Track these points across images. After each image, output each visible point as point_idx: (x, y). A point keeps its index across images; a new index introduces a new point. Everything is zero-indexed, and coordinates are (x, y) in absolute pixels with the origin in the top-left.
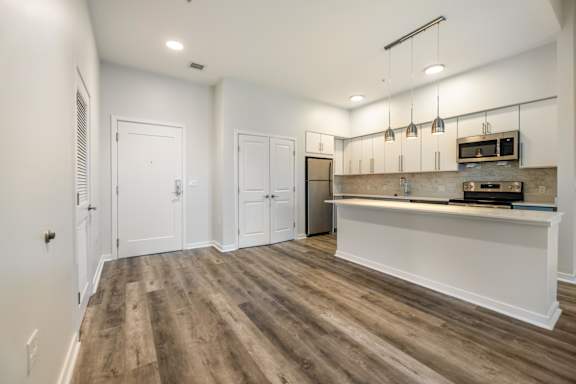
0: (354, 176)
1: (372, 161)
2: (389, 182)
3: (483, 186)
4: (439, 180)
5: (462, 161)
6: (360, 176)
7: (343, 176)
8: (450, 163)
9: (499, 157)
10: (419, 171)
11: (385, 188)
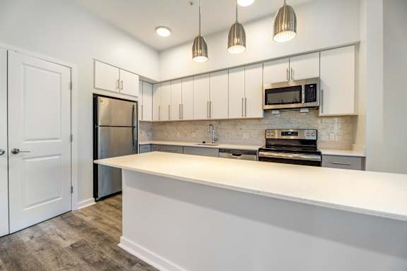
0: (164, 123)
1: (181, 106)
2: (197, 129)
3: (283, 134)
4: (243, 127)
5: (268, 107)
6: (170, 123)
7: (153, 123)
8: (256, 110)
9: (303, 104)
10: (226, 117)
11: (194, 135)
